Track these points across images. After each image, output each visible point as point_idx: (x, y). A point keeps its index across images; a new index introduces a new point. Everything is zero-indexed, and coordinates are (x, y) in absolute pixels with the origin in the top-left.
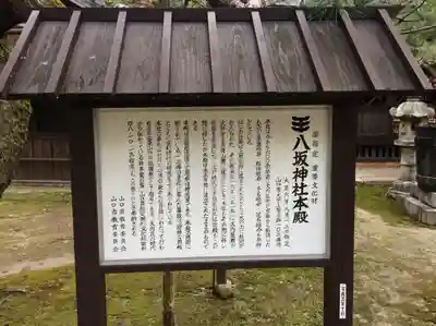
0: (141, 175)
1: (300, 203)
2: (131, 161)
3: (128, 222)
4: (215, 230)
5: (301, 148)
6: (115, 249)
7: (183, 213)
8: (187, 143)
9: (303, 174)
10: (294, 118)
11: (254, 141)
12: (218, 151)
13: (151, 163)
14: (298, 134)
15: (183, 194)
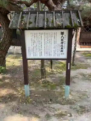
0: (33, 43)
1: (62, 48)
2: (31, 40)
3: (31, 51)
4: (46, 53)
5: (62, 38)
6: (29, 56)
7: (41, 50)
8: (41, 37)
9: (63, 43)
10: (61, 32)
11: (54, 37)
12: (47, 38)
13: (35, 41)
14: (62, 35)
15: (41, 46)
